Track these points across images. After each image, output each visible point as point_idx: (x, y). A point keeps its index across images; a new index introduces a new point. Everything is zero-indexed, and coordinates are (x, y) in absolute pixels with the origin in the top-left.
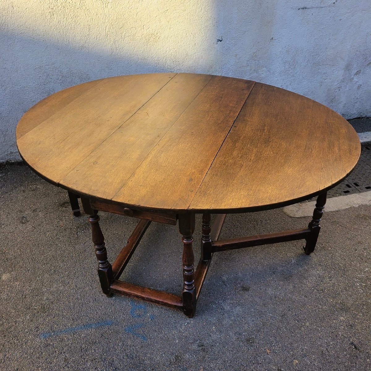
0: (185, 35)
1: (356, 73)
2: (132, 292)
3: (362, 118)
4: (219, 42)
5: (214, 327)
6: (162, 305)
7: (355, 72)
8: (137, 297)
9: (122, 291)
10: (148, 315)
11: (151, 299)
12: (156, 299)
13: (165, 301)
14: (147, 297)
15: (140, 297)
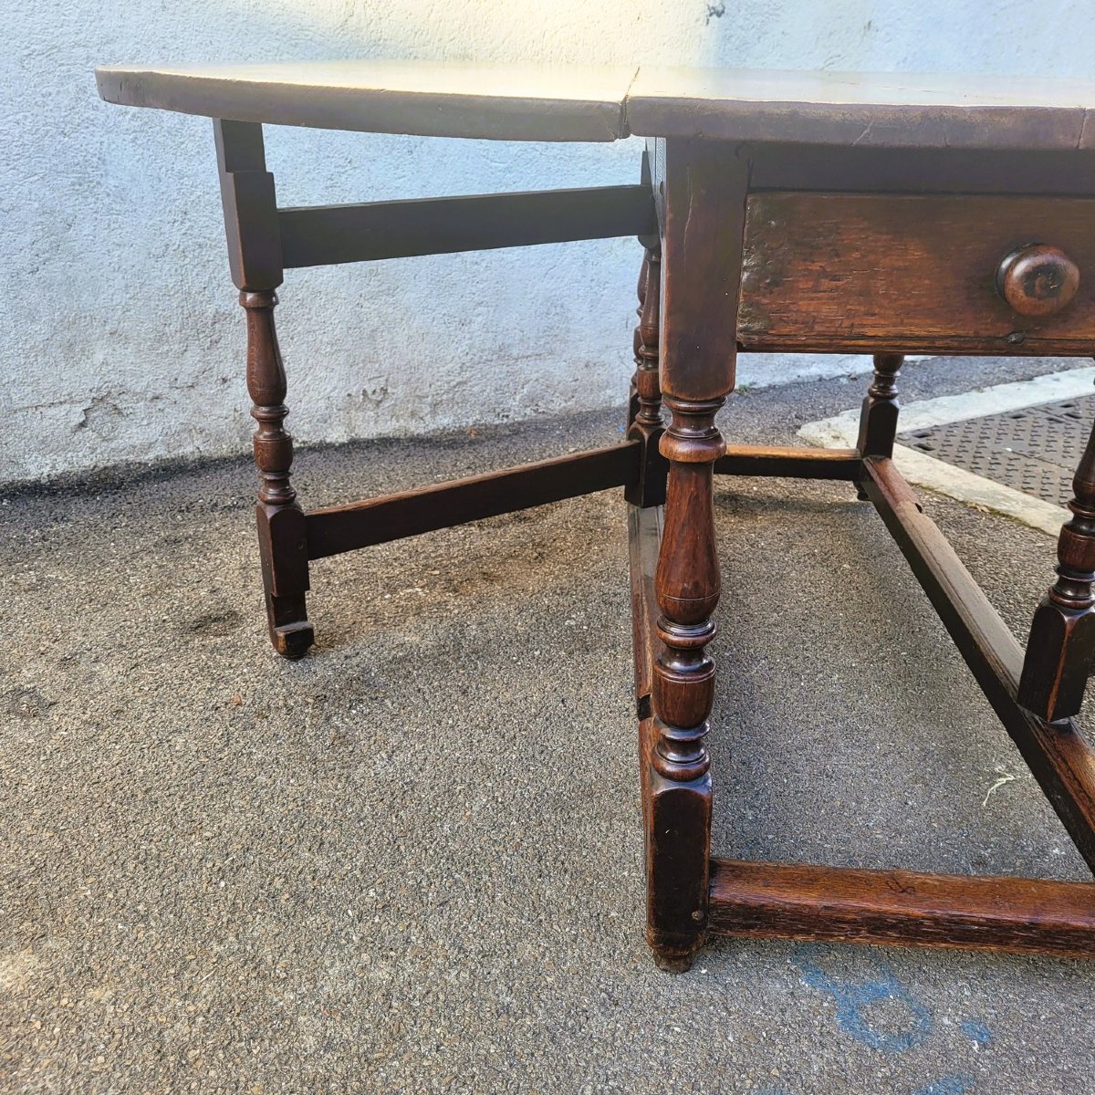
2: (846, 904)
4: (715, 16)
6: (1031, 943)
9: (785, 910)
10: (946, 1021)
11: (961, 921)
12: (994, 913)
13: (1050, 918)
14: (939, 913)
15: (893, 927)
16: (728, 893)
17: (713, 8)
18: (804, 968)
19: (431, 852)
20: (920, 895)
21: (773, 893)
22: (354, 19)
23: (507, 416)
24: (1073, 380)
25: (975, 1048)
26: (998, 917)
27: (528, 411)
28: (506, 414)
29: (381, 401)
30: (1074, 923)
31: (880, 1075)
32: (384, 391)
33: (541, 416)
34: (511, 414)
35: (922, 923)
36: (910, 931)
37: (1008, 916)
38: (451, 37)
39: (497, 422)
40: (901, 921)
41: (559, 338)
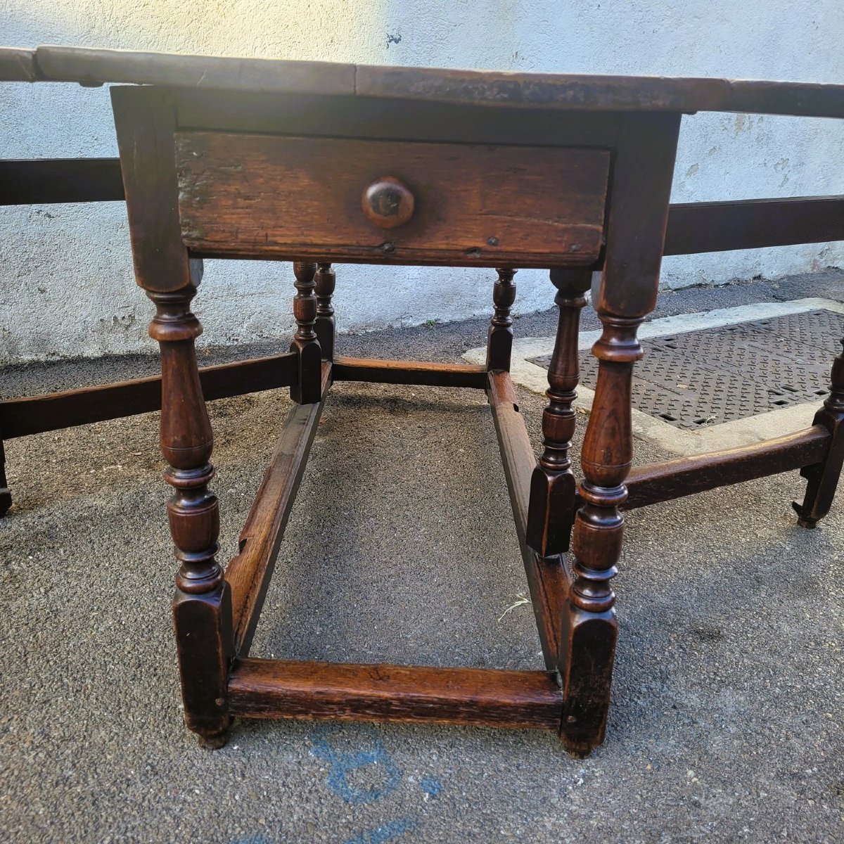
1: (689, 170)
2: (334, 690)
4: (393, 42)
5: (691, 773)
6: (471, 717)
7: (688, 168)
8: (358, 705)
9: (286, 696)
10: (411, 779)
11: (419, 701)
12: (445, 694)
13: (485, 697)
14: (402, 695)
15: (369, 707)
16: (243, 684)
17: (392, 37)
18: (316, 743)
19: (51, 663)
20: (391, 681)
21: (278, 682)
22: (96, 31)
23: (237, 340)
24: (680, 322)
25: (425, 799)
26: (446, 697)
27: (254, 336)
28: (236, 338)
29: (129, 326)
30: (503, 700)
31: (344, 821)
32: (132, 317)
33: (265, 340)
34: (240, 338)
35: (391, 703)
36: (383, 709)
37: (453, 696)
39: (228, 344)
40: (375, 702)
41: (278, 280)
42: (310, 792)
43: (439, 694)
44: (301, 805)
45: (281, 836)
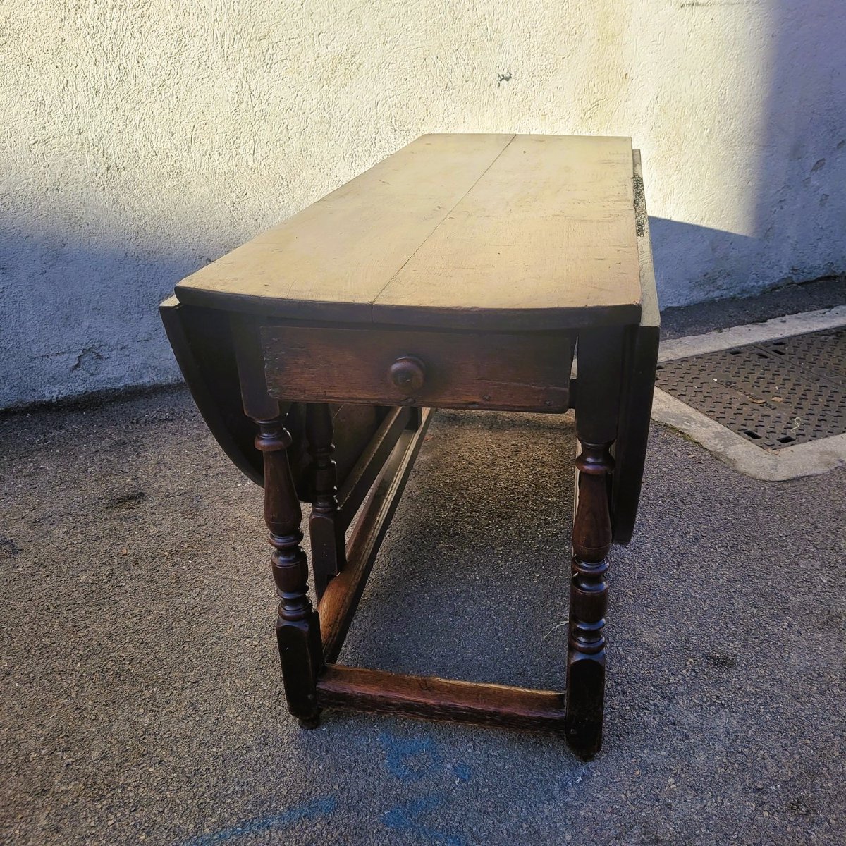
0: (423, 60)
1: (815, 166)
2: (390, 695)
3: (836, 277)
4: (504, 81)
5: (671, 780)
7: (813, 164)
8: (410, 708)
9: (357, 696)
10: (449, 766)
11: (456, 708)
12: (474, 705)
13: (505, 710)
14: (442, 703)
15: (418, 709)
16: (326, 686)
17: (503, 76)
18: (382, 731)
20: (436, 691)
21: (352, 686)
25: (456, 782)
26: (476, 708)
30: (519, 713)
31: (394, 793)
35: (434, 708)
36: (430, 713)
37: (480, 707)
38: (312, 110)
40: (423, 707)
42: (373, 768)
43: (470, 704)
44: (365, 778)
45: (348, 800)
